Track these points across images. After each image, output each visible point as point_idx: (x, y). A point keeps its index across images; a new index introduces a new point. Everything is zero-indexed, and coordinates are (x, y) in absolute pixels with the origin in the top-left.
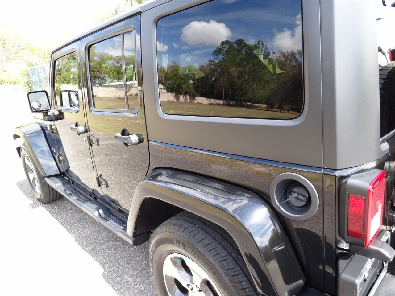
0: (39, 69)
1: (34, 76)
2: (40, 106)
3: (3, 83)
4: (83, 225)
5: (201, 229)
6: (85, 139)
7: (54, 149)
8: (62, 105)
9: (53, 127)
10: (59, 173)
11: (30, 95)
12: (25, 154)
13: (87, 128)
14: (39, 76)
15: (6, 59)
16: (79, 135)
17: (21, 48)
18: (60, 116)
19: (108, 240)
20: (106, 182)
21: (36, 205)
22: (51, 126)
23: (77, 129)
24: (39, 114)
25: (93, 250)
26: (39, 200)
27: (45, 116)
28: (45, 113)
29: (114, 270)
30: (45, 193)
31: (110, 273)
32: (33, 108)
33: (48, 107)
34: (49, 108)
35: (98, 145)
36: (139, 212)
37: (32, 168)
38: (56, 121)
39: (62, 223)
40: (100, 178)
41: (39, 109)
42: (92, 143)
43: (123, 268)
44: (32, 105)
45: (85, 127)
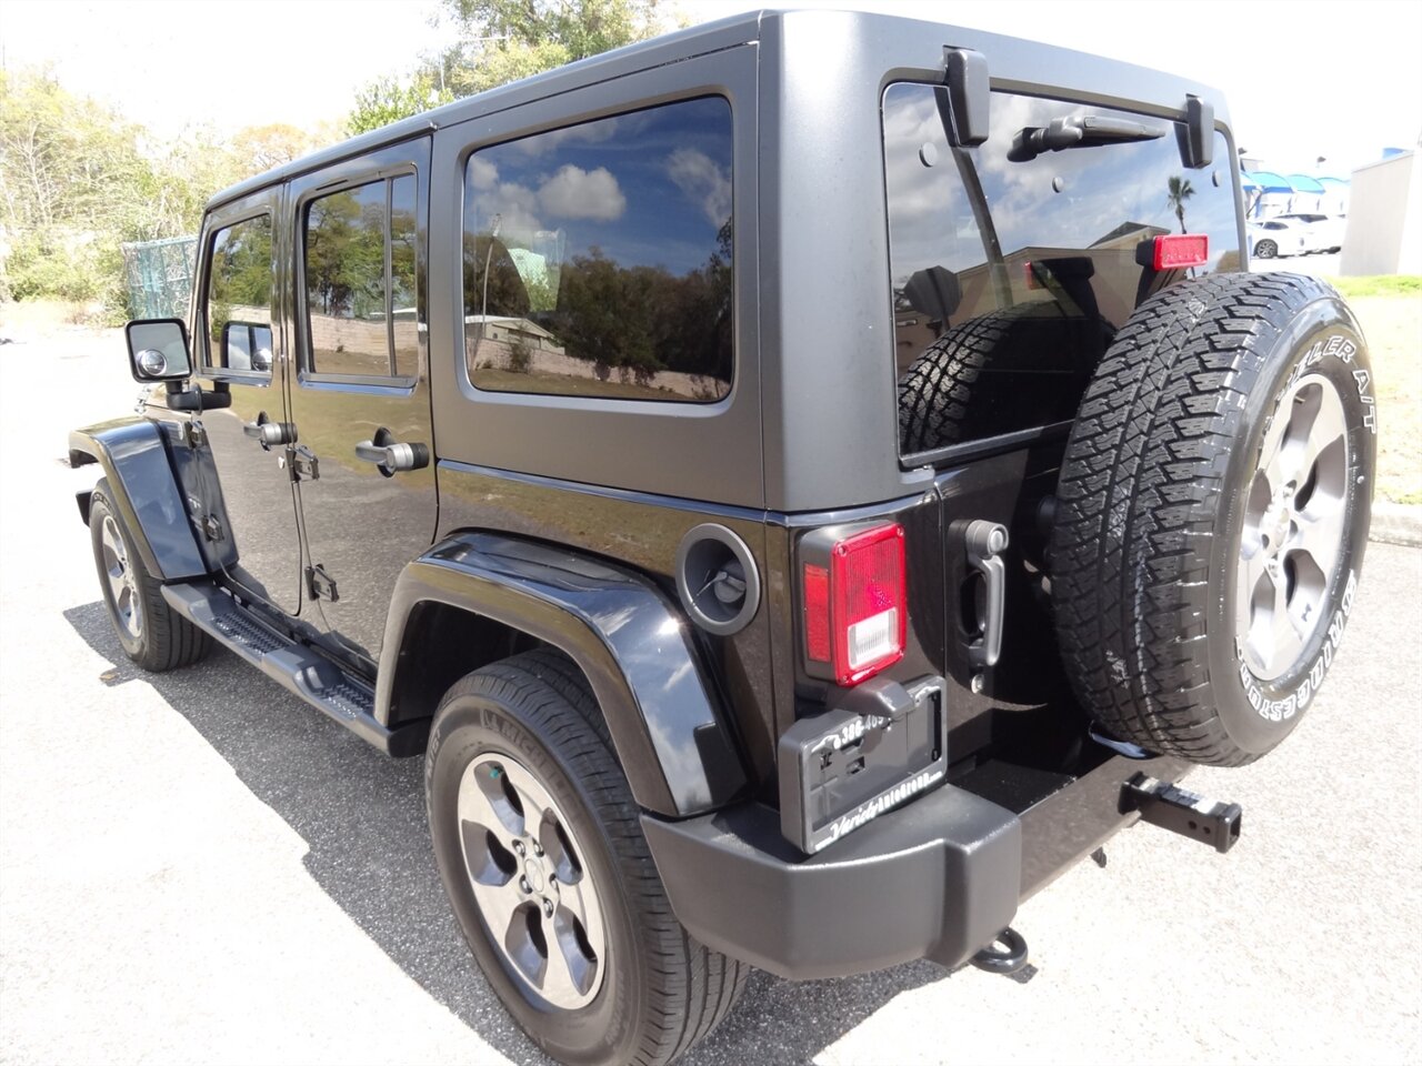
0: (164, 251)
1: (146, 275)
2: (161, 364)
3: (38, 291)
4: (265, 733)
5: (547, 683)
6: (281, 461)
7: (195, 497)
8: (225, 363)
9: (195, 430)
10: (204, 572)
11: (133, 328)
12: (103, 513)
13: (289, 429)
14: (164, 275)
15: (53, 208)
16: (266, 448)
17: (106, 175)
18: (219, 397)
19: (336, 775)
20: (333, 585)
21: (127, 674)
22: (189, 426)
23: (260, 430)
24: (154, 386)
25: (284, 798)
26: (135, 659)
27: (173, 394)
28: (175, 384)
29: (340, 848)
30: (156, 636)
31: (329, 855)
32: (140, 366)
33: (183, 369)
34: (188, 372)
35: (316, 476)
36: (402, 649)
37: (123, 559)
38: (204, 412)
39: (202, 726)
40: (317, 574)
41: (158, 371)
42: (301, 471)
43: (366, 846)
44: (137, 359)
45: (284, 426)
